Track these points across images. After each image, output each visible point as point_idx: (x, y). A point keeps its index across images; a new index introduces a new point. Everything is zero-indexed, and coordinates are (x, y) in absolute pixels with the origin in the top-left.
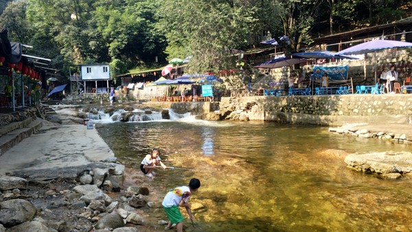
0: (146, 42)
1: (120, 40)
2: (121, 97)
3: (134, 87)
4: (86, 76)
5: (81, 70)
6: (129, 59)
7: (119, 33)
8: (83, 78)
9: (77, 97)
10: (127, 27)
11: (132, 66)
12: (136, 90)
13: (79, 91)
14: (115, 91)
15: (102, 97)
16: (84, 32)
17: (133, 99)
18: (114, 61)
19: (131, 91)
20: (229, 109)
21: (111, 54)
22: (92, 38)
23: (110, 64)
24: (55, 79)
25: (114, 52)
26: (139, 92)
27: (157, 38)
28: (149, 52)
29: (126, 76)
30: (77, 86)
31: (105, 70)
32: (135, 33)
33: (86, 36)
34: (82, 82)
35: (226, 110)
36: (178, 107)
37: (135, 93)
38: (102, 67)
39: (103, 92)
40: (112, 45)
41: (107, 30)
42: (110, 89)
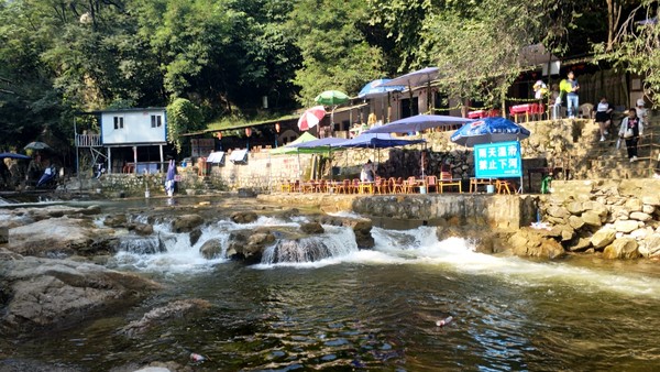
0: (246, 64)
1: (190, 55)
2: (191, 181)
3: (223, 159)
4: (112, 135)
5: (99, 124)
6: (207, 102)
7: (188, 39)
8: (106, 141)
9: (90, 183)
10: (206, 27)
11: (214, 116)
12: (229, 165)
13: (95, 169)
14: (179, 168)
15: (149, 182)
16: (108, 40)
17: (221, 187)
18: (177, 104)
19: (214, 168)
20: (586, 218)
21: (169, 88)
22: (126, 55)
23: (168, 108)
24: (42, 146)
25: (176, 83)
26: (234, 170)
27: (271, 55)
28: (253, 84)
29: (202, 136)
30: (90, 159)
31: (155, 122)
32: (226, 40)
33: (114, 50)
34: (104, 150)
35: (578, 223)
36: (378, 209)
37: (225, 173)
38: (148, 117)
39: (149, 170)
40: (173, 69)
41: (162, 34)
42: (166, 166)
